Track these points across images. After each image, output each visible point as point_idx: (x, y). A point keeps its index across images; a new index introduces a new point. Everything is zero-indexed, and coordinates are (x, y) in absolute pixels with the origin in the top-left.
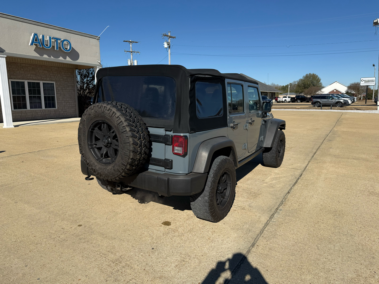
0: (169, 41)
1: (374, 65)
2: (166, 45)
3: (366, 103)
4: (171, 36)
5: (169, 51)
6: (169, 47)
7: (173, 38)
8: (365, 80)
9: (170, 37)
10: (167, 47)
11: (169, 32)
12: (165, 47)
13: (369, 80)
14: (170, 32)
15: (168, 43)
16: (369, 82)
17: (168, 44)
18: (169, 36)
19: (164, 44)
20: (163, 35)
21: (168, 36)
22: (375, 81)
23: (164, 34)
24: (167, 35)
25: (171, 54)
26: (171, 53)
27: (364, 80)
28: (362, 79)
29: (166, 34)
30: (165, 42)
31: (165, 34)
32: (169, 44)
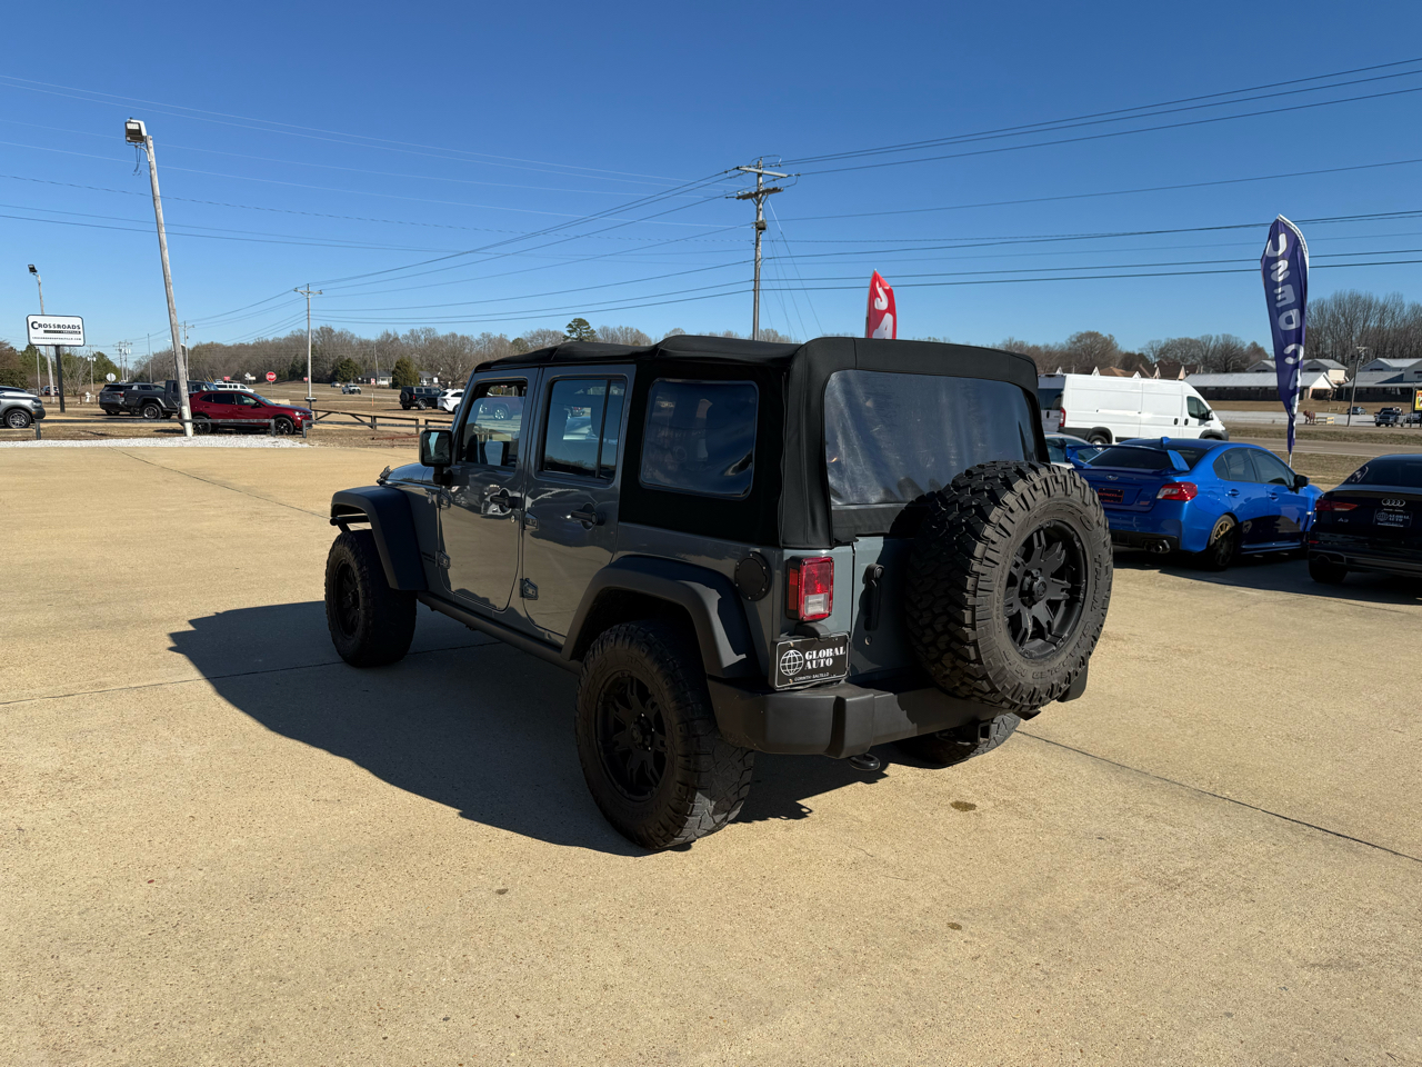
1: (33, 270)
3: (63, 410)
8: (46, 326)
13: (59, 326)
16: (60, 332)
22: (81, 330)
27: (40, 325)
28: (31, 319)
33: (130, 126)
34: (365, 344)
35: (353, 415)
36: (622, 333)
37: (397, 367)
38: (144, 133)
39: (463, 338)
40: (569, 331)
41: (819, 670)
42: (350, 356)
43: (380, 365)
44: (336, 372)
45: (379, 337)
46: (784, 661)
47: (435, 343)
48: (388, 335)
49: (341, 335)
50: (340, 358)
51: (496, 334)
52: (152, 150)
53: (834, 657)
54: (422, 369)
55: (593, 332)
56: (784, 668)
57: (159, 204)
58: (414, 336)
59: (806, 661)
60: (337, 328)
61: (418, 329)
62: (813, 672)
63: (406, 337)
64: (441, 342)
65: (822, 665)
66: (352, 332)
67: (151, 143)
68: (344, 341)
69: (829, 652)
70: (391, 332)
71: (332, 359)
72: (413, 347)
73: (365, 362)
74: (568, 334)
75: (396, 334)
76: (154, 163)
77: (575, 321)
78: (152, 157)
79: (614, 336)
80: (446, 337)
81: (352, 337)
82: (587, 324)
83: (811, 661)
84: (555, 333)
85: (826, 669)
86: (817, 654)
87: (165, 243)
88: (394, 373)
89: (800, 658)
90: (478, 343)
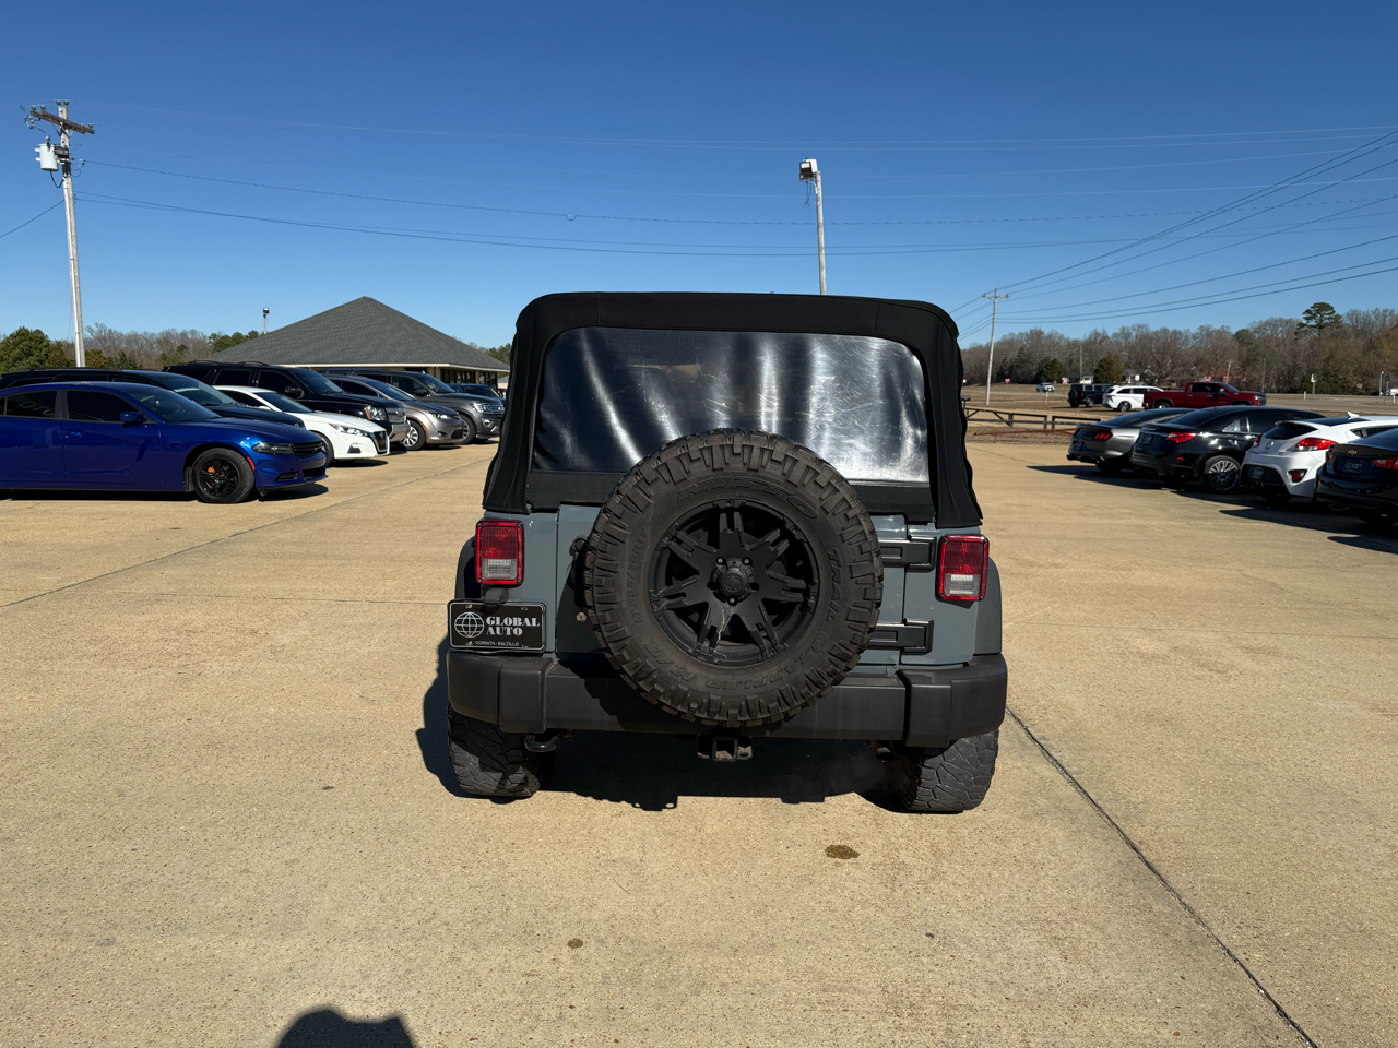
0: (64, 141)
2: (47, 159)
4: (73, 120)
5: (67, 184)
6: (67, 169)
7: (82, 130)
9: (65, 125)
10: (54, 167)
11: (59, 104)
12: (43, 166)
14: (67, 104)
15: (61, 152)
17: (60, 156)
18: (63, 120)
19: (38, 155)
20: (34, 112)
21: (57, 120)
23: (39, 111)
24: (54, 113)
25: (75, 198)
26: (74, 195)
29: (48, 111)
30: (44, 147)
31: (44, 109)
32: (67, 157)
33: (804, 166)
34: (1075, 343)
35: (995, 413)
36: (1377, 317)
37: (1100, 366)
38: (814, 169)
39: (1175, 332)
40: (1307, 318)
41: (504, 638)
42: (1056, 356)
43: (1086, 364)
44: (1040, 373)
45: (1087, 336)
46: (460, 622)
47: (1146, 339)
48: (1097, 334)
49: (1050, 336)
50: (1046, 359)
51: (1216, 326)
52: (819, 184)
53: (524, 627)
54: (1129, 367)
55: (1338, 317)
56: (460, 628)
57: (822, 230)
58: (1125, 333)
59: (487, 626)
60: (1046, 330)
61: (1130, 325)
62: (496, 638)
63: (1115, 335)
64: (1151, 339)
65: (509, 633)
66: (1061, 332)
67: (819, 178)
68: (1053, 341)
69: (517, 621)
70: (1100, 331)
71: (1038, 360)
72: (1123, 344)
73: (1071, 362)
74: (1305, 322)
75: (1104, 332)
76: (820, 195)
77: (1315, 306)
78: (819, 190)
79: (1366, 319)
80: (1156, 333)
81: (1062, 337)
82: (1331, 308)
83: (494, 627)
84: (1288, 322)
85: (513, 638)
86: (502, 621)
87: (823, 263)
88: (1096, 371)
89: (479, 622)
90: (1194, 337)
